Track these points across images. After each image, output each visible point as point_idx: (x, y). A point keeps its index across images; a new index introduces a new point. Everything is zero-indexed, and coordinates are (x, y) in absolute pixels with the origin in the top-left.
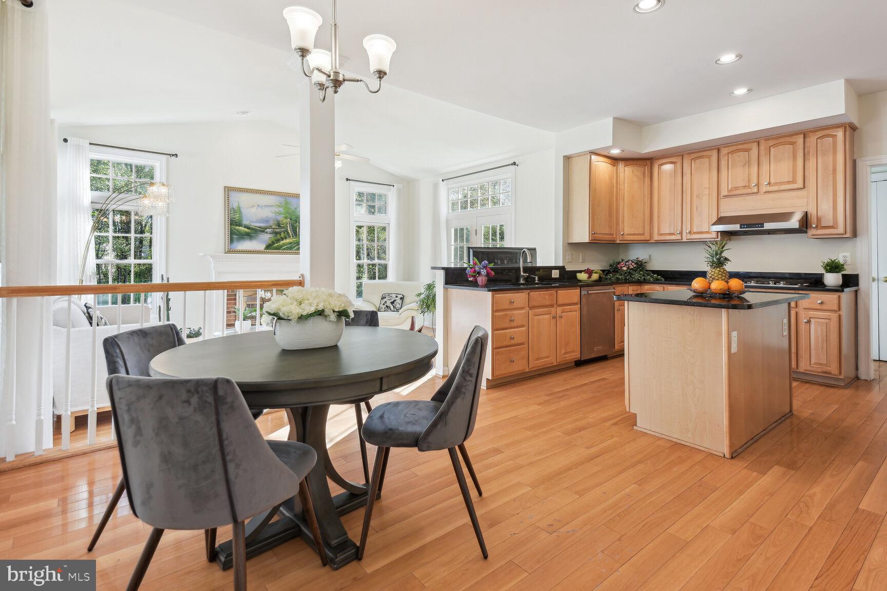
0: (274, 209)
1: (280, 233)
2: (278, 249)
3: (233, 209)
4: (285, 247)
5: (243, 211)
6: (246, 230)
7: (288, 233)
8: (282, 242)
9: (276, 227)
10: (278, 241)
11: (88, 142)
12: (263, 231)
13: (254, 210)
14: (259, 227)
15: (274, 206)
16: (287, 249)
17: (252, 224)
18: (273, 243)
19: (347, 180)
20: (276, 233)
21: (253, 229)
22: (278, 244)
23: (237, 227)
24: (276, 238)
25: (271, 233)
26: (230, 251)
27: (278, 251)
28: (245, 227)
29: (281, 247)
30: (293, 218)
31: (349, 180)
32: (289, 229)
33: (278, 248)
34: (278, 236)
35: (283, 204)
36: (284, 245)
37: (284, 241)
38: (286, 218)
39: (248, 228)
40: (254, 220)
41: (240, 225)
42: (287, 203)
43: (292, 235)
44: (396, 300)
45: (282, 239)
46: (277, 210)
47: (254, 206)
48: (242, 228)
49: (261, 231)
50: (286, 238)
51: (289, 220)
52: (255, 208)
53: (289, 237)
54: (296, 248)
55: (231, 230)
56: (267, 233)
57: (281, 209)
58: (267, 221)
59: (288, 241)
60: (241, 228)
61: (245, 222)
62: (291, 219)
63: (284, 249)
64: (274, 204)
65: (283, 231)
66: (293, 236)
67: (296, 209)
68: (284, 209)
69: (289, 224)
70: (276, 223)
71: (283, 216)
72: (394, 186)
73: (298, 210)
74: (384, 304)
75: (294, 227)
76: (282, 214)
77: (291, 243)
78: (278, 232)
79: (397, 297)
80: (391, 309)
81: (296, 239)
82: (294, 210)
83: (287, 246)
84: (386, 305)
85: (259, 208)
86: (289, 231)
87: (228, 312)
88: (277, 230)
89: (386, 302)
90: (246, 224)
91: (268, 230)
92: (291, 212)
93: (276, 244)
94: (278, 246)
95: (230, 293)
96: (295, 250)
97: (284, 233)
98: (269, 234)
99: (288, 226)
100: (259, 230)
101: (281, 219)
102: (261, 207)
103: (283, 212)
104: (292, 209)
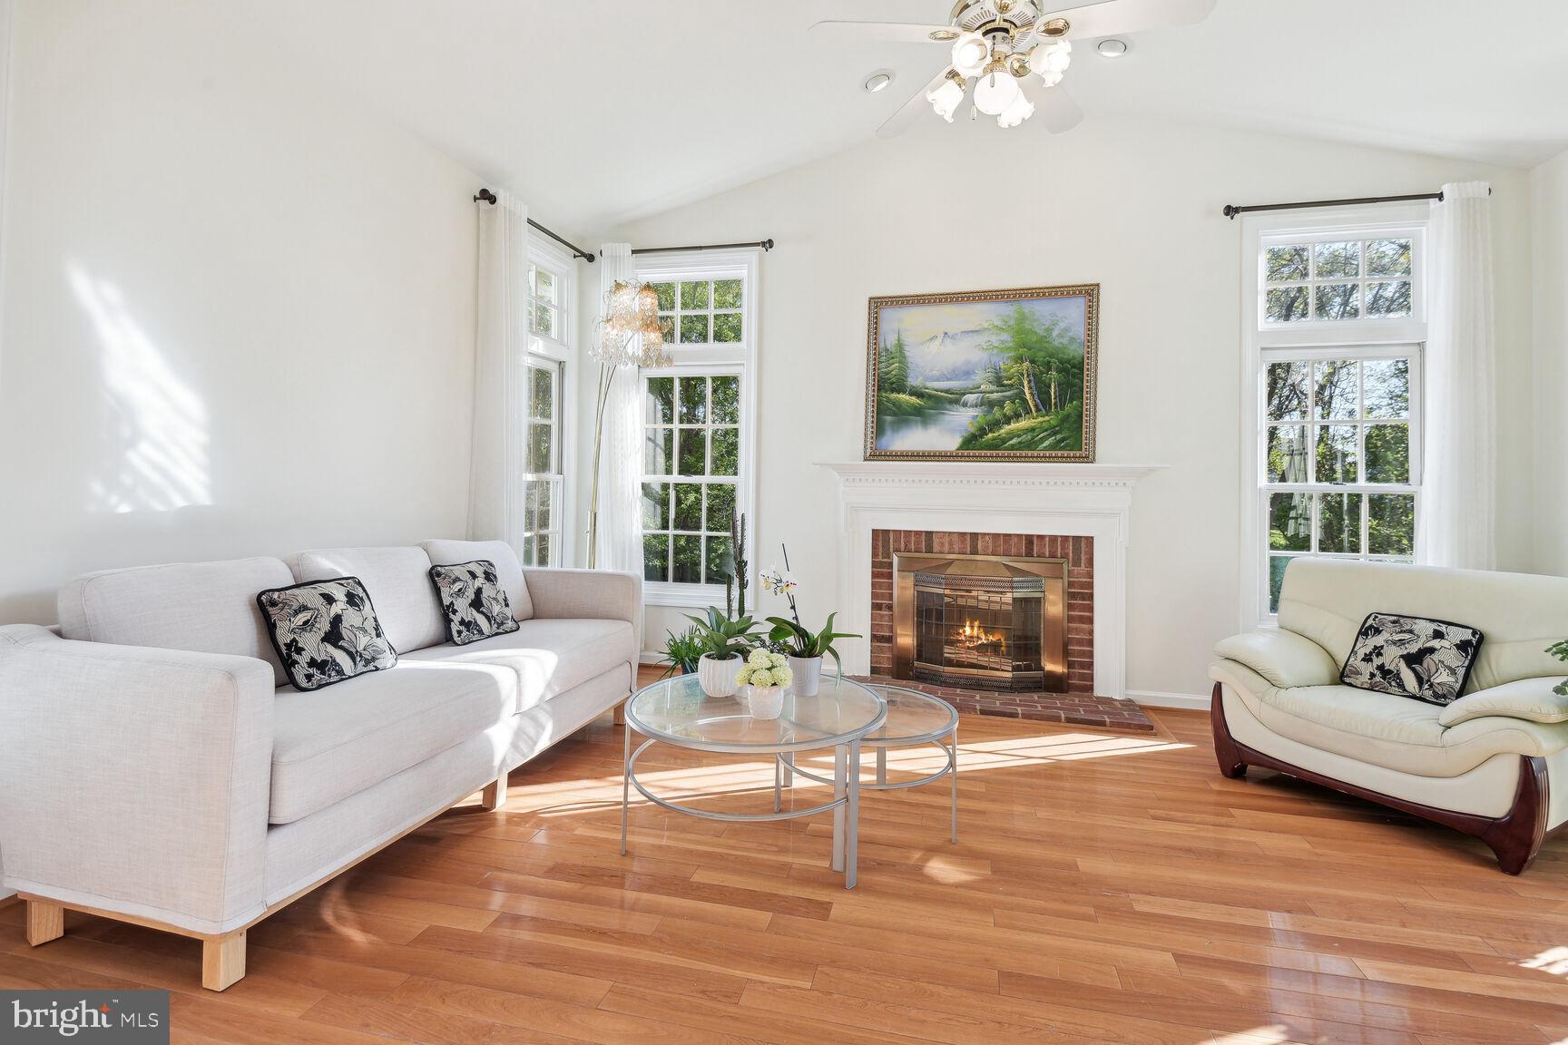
0: (982, 339)
1: (1001, 403)
2: (996, 447)
3: (887, 350)
4: (1014, 441)
5: (912, 353)
6: (914, 400)
7: (1024, 401)
8: (1006, 429)
9: (992, 388)
10: (995, 425)
12: (957, 402)
13: (934, 346)
14: (947, 391)
15: (985, 330)
16: (1020, 446)
17: (929, 384)
18: (983, 431)
19: (1230, 211)
20: (991, 404)
21: (930, 397)
22: (994, 435)
23: (894, 395)
24: (990, 417)
26: (876, 455)
27: (994, 453)
28: (911, 394)
29: (1004, 441)
30: (1041, 356)
31: (1237, 210)
32: (1026, 390)
33: (996, 445)
34: (997, 413)
35: (1012, 322)
36: (1011, 435)
37: (1013, 426)
38: (1020, 359)
39: (920, 395)
40: (935, 372)
41: (901, 389)
42: (1022, 318)
43: (1036, 406)
44: (1432, 650)
45: (1008, 420)
46: (995, 340)
47: (934, 337)
48: (904, 397)
49: (952, 402)
50: (1017, 416)
51: (1027, 364)
52: (938, 342)
53: (1028, 411)
54: (1046, 443)
55: (879, 403)
56: (965, 405)
57: (1005, 336)
58: (968, 373)
59: (1024, 423)
60: (902, 396)
61: (914, 381)
62: (1032, 362)
63: (1012, 448)
64: (986, 325)
65: (1009, 398)
66: (1038, 410)
67: (1049, 330)
68: (1013, 337)
69: (1028, 376)
70: (990, 375)
71: (1012, 354)
72: (1440, 196)
73: (1055, 334)
74: (1367, 659)
75: (1043, 382)
76: (1009, 349)
77: (1033, 429)
78: (994, 400)
79: (1438, 635)
80: (1401, 686)
81: (1047, 418)
82: (1042, 333)
83: (1020, 439)
84: (1377, 661)
85: (948, 341)
86: (1028, 396)
87: (876, 607)
88: (995, 396)
89: (1378, 651)
90: (914, 384)
91: (970, 398)
92: (1034, 339)
93: (990, 435)
94: (994, 439)
95: (880, 559)
96: (1045, 449)
97: (1013, 402)
98: (972, 406)
99: (1026, 383)
100: (946, 398)
101: (1005, 363)
102: (953, 337)
103: (1011, 344)
104: (1036, 333)
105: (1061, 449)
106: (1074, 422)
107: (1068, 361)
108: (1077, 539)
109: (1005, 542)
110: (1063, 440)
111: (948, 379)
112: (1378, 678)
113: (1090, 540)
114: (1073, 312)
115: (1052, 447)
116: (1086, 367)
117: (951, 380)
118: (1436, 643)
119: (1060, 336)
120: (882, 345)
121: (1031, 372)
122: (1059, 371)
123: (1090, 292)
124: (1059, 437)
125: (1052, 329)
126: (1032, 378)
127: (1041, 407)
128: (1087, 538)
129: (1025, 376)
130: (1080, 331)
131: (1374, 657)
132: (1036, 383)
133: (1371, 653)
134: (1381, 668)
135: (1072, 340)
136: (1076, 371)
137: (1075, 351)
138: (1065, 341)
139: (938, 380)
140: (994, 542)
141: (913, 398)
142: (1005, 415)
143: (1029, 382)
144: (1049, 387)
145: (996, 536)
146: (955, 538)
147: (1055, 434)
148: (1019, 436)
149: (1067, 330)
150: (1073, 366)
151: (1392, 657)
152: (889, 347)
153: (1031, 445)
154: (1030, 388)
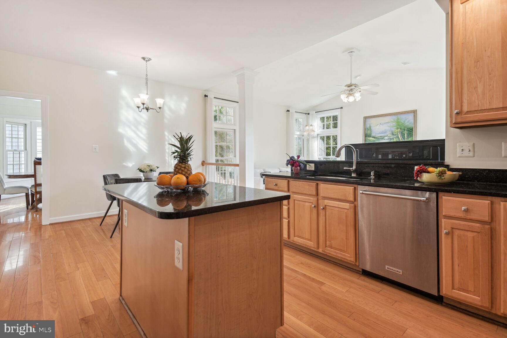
0: (389, 124)
1: (393, 139)
3: (367, 128)
5: (373, 128)
9: (391, 135)
11: (315, 112)
12: (383, 139)
13: (378, 127)
14: (380, 136)
15: (390, 122)
17: (376, 135)
20: (391, 139)
21: (377, 138)
23: (369, 138)
25: (387, 140)
28: (372, 137)
30: (403, 128)
32: (399, 135)
35: (396, 120)
38: (398, 128)
39: (374, 138)
40: (378, 133)
41: (370, 136)
42: (398, 119)
43: (401, 139)
46: (392, 124)
51: (399, 130)
52: (379, 125)
55: (365, 140)
57: (394, 123)
58: (385, 132)
60: (370, 138)
61: (373, 135)
62: (401, 129)
67: (404, 121)
68: (396, 123)
70: (391, 133)
71: (396, 127)
73: (406, 122)
75: (403, 133)
76: (395, 126)
82: (403, 122)
85: (381, 125)
86: (400, 137)
88: (391, 137)
91: (386, 138)
92: (401, 124)
97: (396, 138)
99: (399, 134)
100: (380, 138)
101: (394, 129)
102: (382, 124)
103: (396, 125)
104: (401, 122)
107: (409, 128)
114: (411, 117)
116: (413, 129)
117: (381, 134)
119: (407, 122)
120: (366, 127)
121: (400, 131)
122: (407, 130)
123: (414, 112)
130: (412, 121)
135: (410, 124)
136: (411, 130)
137: (411, 126)
138: (408, 124)
143: (400, 133)
144: (405, 134)
149: (409, 121)
152: (368, 127)
154: (400, 135)
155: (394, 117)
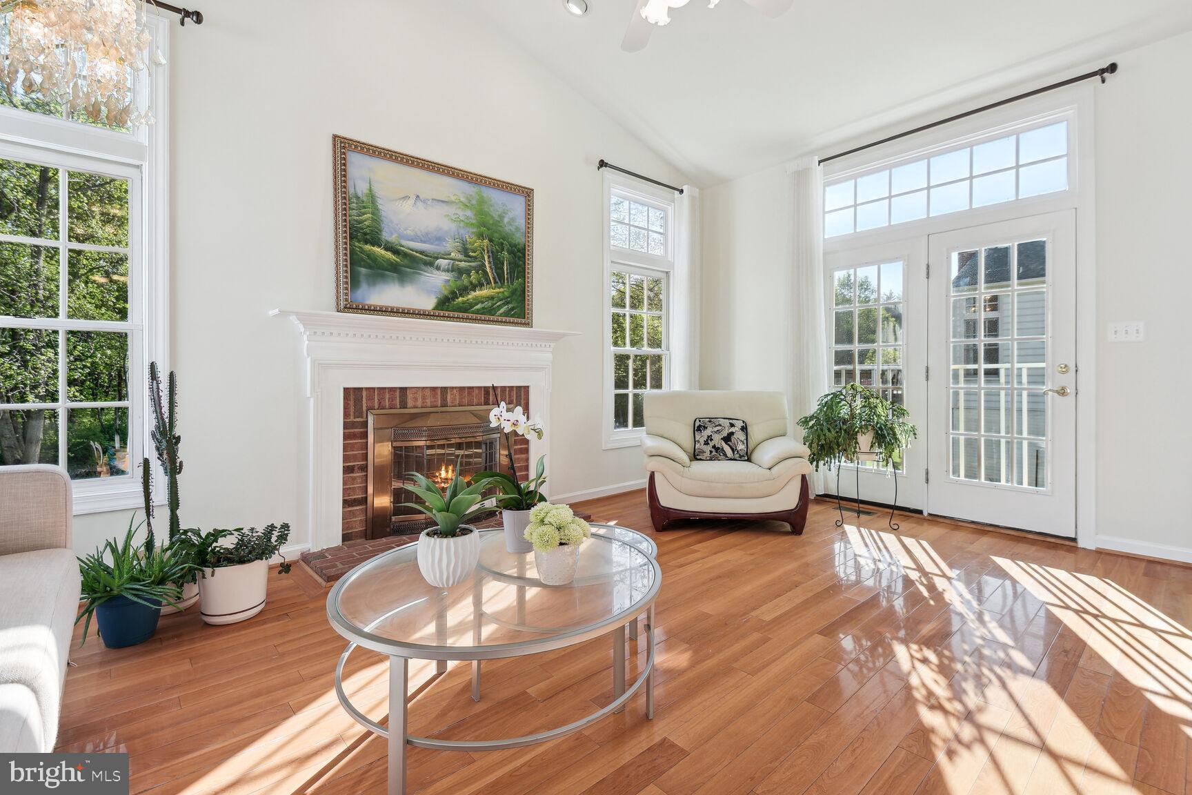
0: (451, 210)
1: (468, 272)
2: (466, 310)
3: (358, 198)
4: (479, 306)
5: (386, 208)
6: (389, 255)
7: (485, 273)
8: (472, 295)
9: (461, 257)
10: (464, 290)
12: (431, 264)
13: (407, 206)
14: (421, 253)
15: (452, 202)
16: (483, 311)
17: (404, 242)
18: (454, 295)
19: (602, 164)
20: (460, 272)
21: (405, 255)
22: (465, 299)
23: (368, 247)
24: (459, 283)
25: (448, 271)
26: (351, 307)
27: (465, 315)
28: (387, 249)
29: (471, 305)
30: (496, 237)
31: (606, 165)
32: (486, 264)
33: (465, 308)
34: (465, 280)
35: (474, 202)
36: (478, 301)
37: (478, 293)
38: (481, 236)
39: (396, 252)
40: (409, 232)
41: (376, 242)
42: (482, 200)
43: (494, 278)
44: (733, 433)
45: (474, 287)
46: (461, 213)
47: (406, 198)
48: (378, 250)
49: (426, 263)
50: (481, 285)
51: (486, 241)
52: (411, 201)
53: (489, 283)
54: (502, 311)
55: (352, 252)
56: (438, 268)
57: (469, 213)
58: (440, 239)
59: (485, 292)
60: (376, 249)
61: (387, 236)
62: (491, 240)
63: (478, 312)
64: (453, 198)
65: (474, 268)
66: (495, 282)
67: (501, 217)
68: (475, 215)
69: (488, 252)
70: (458, 245)
71: (476, 230)
72: (681, 191)
73: (506, 220)
74: (706, 443)
75: (499, 259)
76: (472, 225)
77: (492, 298)
78: (462, 268)
79: (732, 425)
80: (725, 455)
81: (502, 290)
82: (497, 218)
83: (483, 305)
84: (711, 444)
85: (420, 204)
86: (488, 270)
87: (347, 470)
88: (463, 264)
89: (710, 438)
90: (389, 239)
91: (443, 263)
92: (491, 222)
93: (460, 299)
94: (464, 303)
95: (352, 419)
96: (501, 315)
97: (477, 273)
98: (444, 271)
99: (486, 257)
100: (421, 259)
101: (469, 235)
102: (424, 202)
103: (474, 221)
104: (492, 217)
105: (512, 316)
106: (520, 295)
107: (515, 246)
108: (519, 388)
109: (469, 393)
110: (512, 309)
111: (422, 241)
112: (714, 453)
113: (527, 388)
114: (516, 206)
115: (506, 314)
116: (527, 253)
117: (424, 242)
118: (732, 430)
119: (509, 223)
120: (351, 191)
121: (489, 249)
122: (509, 254)
123: (527, 193)
124: (510, 306)
125: (504, 217)
126: (490, 254)
127: (497, 280)
128: (525, 387)
129: (486, 251)
130: (522, 222)
131: (709, 442)
132: (493, 260)
133: (707, 440)
134: (714, 447)
135: (517, 229)
136: (521, 255)
137: (519, 238)
138: (513, 228)
139: (412, 240)
140: (461, 395)
141: (389, 253)
142: (471, 283)
143: (489, 257)
144: (503, 264)
145: (462, 389)
146: (428, 393)
147: (508, 303)
148: (483, 302)
149: (514, 219)
150: (519, 251)
151: (717, 440)
152: (360, 195)
153: (491, 311)
154: (490, 262)
155: (471, 189)
